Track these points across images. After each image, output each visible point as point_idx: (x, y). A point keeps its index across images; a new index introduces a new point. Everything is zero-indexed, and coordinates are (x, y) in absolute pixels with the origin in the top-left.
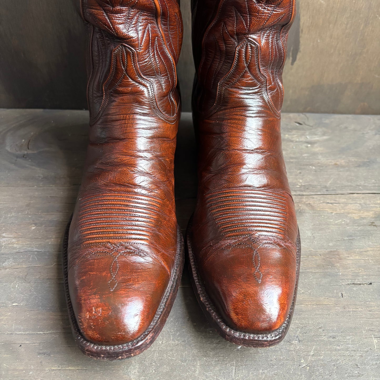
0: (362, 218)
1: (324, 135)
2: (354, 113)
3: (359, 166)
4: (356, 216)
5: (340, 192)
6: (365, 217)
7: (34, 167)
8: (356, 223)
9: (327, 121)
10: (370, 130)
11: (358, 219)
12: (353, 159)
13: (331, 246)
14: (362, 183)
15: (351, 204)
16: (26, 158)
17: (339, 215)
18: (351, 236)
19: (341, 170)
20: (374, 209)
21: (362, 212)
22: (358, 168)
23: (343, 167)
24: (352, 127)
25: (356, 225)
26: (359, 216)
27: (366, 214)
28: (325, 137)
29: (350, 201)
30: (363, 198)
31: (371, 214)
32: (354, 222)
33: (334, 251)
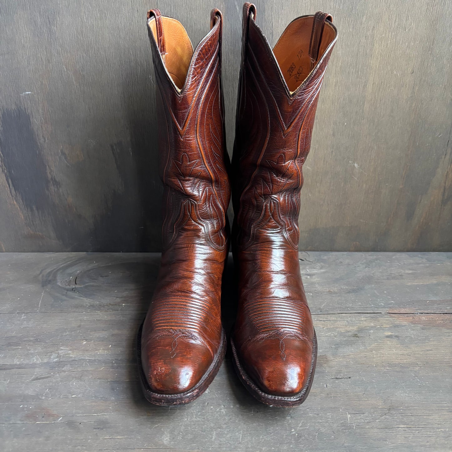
0: (347, 331)
1: (321, 268)
2: (350, 251)
3: (349, 292)
4: (343, 330)
5: (331, 312)
6: (350, 331)
7: (81, 298)
8: (342, 335)
9: (325, 258)
10: (361, 264)
11: (344, 332)
12: (344, 287)
13: (321, 352)
14: (351, 305)
15: (340, 321)
16: (75, 291)
17: (329, 330)
18: (338, 345)
19: (334, 295)
20: (358, 325)
21: (348, 327)
22: (348, 294)
23: (335, 293)
24: (347, 261)
25: (342, 336)
26: (346, 330)
27: (351, 328)
28: (322, 271)
29: (339, 319)
30: (350, 317)
31: (355, 328)
32: (341, 334)
33: (323, 356)
